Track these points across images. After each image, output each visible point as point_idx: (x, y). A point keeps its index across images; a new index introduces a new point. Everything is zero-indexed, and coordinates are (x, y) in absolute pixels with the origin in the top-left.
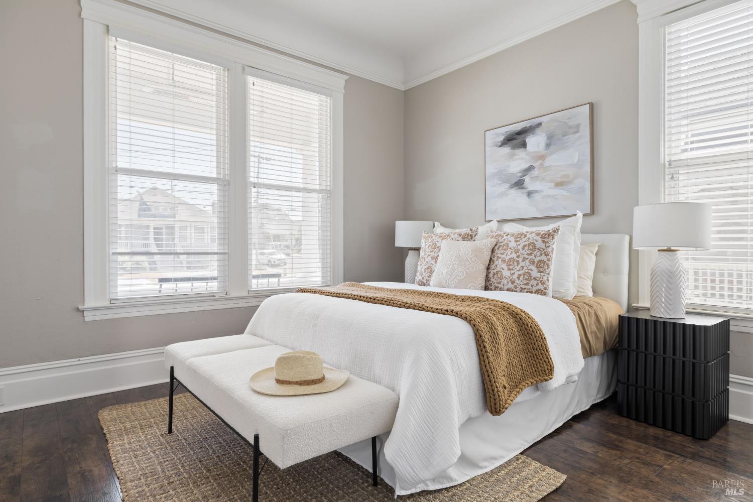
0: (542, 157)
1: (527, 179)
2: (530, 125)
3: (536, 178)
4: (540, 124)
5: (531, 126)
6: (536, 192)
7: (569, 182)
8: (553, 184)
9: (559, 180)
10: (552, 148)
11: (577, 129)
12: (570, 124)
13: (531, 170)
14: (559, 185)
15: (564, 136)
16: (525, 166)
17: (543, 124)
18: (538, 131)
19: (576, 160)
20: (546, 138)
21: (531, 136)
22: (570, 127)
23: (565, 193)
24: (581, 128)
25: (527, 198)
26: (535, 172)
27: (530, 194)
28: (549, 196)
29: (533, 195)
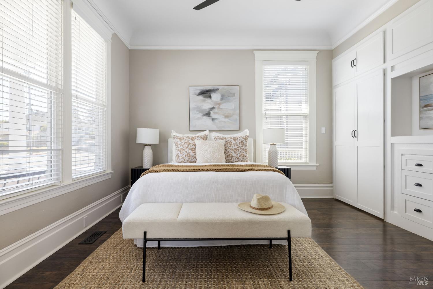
0: (220, 104)
1: (212, 112)
2: (213, 88)
3: (216, 113)
4: (218, 89)
5: (213, 89)
6: (216, 119)
7: (231, 116)
8: (224, 116)
9: (226, 115)
10: (223, 100)
11: (234, 95)
12: (231, 92)
13: (213, 109)
14: (226, 117)
15: (229, 97)
16: (211, 107)
17: (219, 89)
18: (217, 92)
19: (234, 108)
20: (220, 96)
21: (214, 93)
22: (231, 93)
23: (229, 121)
24: (236, 95)
25: (212, 121)
26: (216, 110)
27: (213, 119)
28: (222, 121)
29: (215, 120)
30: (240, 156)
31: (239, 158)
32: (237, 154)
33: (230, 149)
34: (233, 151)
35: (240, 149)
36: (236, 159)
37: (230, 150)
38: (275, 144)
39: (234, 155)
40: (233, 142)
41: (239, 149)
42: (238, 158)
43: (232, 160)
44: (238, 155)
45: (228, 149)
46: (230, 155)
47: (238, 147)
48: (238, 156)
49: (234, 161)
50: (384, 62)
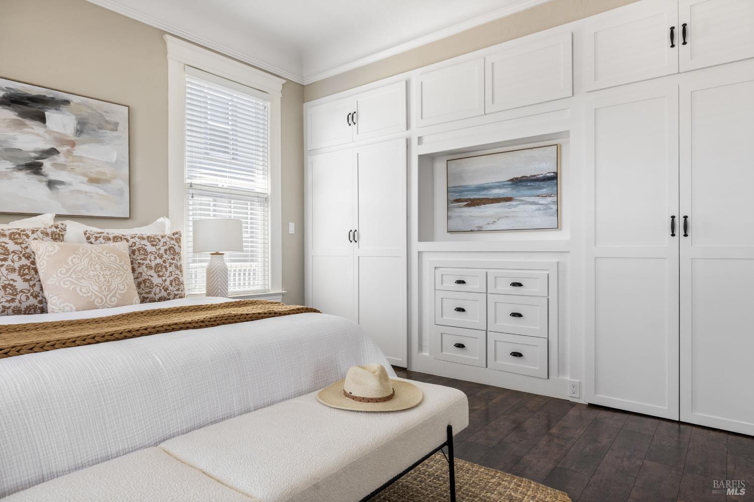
0: (73, 144)
1: (47, 164)
2: (52, 96)
3: (62, 167)
4: (67, 102)
5: (53, 98)
6: (62, 183)
7: (107, 181)
8: (86, 179)
9: (94, 176)
10: (84, 137)
11: (115, 127)
12: (107, 118)
13: (53, 154)
14: (93, 181)
15: (101, 129)
16: (48, 147)
17: (71, 103)
18: (64, 108)
19: (114, 159)
20: (75, 122)
21: (55, 111)
22: (107, 122)
23: (101, 192)
24: (120, 128)
25: (47, 189)
26: (60, 159)
27: (51, 184)
28: (79, 192)
29: (58, 187)
30: (171, 284)
31: (170, 288)
32: (164, 278)
33: (144, 266)
34: (152, 272)
35: (170, 266)
36: (163, 290)
37: (145, 269)
38: (220, 252)
39: (156, 280)
40: (150, 248)
41: (167, 265)
42: (166, 290)
43: (152, 295)
44: (166, 280)
45: (139, 267)
46: (145, 283)
47: (164, 262)
48: (168, 283)
49: (157, 297)
50: (408, 127)
